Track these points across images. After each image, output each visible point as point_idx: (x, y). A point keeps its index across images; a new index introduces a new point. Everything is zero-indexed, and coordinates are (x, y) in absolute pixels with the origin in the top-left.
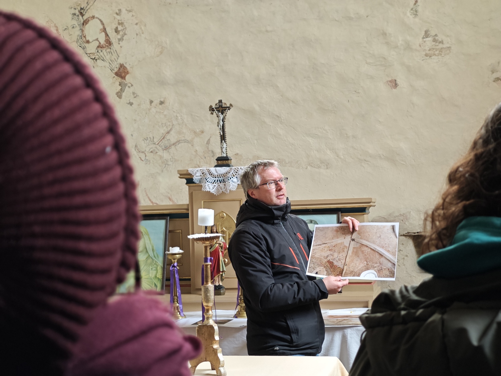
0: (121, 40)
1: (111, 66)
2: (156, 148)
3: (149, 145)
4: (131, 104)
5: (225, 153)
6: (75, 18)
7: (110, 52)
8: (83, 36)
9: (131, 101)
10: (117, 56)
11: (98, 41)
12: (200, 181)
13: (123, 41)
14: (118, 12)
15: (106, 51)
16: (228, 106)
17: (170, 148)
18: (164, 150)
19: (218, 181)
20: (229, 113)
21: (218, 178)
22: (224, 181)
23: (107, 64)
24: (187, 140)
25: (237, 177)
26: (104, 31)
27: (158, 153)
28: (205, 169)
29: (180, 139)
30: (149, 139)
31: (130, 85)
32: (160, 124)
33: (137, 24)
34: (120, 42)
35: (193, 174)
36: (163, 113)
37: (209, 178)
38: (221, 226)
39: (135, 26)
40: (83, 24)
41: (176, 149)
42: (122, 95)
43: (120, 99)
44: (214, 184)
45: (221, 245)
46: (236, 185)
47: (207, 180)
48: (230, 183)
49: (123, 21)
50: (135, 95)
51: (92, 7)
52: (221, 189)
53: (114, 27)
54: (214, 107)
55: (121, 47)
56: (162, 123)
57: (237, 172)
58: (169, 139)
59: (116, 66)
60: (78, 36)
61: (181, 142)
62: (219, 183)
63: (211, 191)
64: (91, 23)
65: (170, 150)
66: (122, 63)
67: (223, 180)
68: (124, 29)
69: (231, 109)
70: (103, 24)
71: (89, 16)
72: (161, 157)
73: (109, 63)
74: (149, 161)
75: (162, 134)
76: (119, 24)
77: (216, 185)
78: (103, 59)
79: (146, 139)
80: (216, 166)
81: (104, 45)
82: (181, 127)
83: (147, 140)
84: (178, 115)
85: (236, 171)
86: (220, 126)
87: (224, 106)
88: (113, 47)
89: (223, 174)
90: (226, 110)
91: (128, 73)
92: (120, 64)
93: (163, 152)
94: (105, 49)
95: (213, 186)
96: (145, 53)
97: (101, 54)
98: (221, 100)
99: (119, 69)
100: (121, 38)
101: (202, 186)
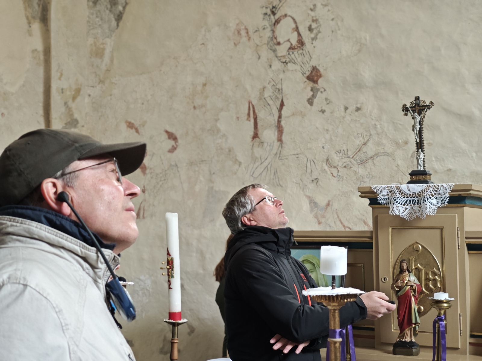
0: (315, 40)
1: (302, 69)
2: (351, 162)
3: (342, 159)
4: (323, 111)
5: (422, 166)
6: (267, 18)
7: (302, 54)
8: (274, 37)
9: (323, 108)
10: (310, 58)
11: (290, 42)
12: (388, 201)
13: (317, 40)
14: (312, 7)
15: (298, 52)
16: (428, 104)
17: (367, 163)
18: (360, 164)
19: (411, 202)
20: (428, 113)
21: (411, 198)
22: (419, 202)
23: (298, 67)
24: (387, 153)
25: (436, 198)
26: (296, 31)
27: (352, 169)
28: (394, 186)
29: (379, 152)
30: (342, 152)
31: (322, 90)
32: (355, 134)
33: (333, 20)
34: (314, 42)
35: (377, 193)
36: (359, 121)
37: (398, 198)
38: (415, 261)
39: (331, 22)
40: (275, 24)
41: (374, 164)
42: (313, 101)
43: (311, 107)
44: (406, 206)
45: (414, 288)
46: (436, 208)
47: (396, 201)
48: (426, 205)
49: (317, 18)
50: (328, 101)
51: (284, 5)
52: (415, 213)
53: (308, 25)
54: (408, 105)
55: (314, 47)
56: (358, 133)
57: (436, 191)
58: (366, 152)
59: (308, 68)
60: (269, 38)
61: (379, 155)
62: (412, 205)
63: (401, 215)
64: (282, 22)
65: (367, 165)
66: (314, 65)
67: (418, 200)
68: (318, 27)
69: (431, 108)
70: (295, 22)
71: (281, 15)
72: (356, 173)
73: (300, 67)
74: (342, 178)
75: (358, 145)
76: (313, 21)
77: (409, 207)
78: (294, 62)
79: (339, 151)
80: (409, 183)
81: (296, 46)
82: (380, 137)
83: (341, 152)
84: (377, 123)
85: (436, 189)
86: (416, 130)
87: (422, 104)
88: (306, 47)
89: (418, 194)
90: (425, 109)
91: (320, 76)
92: (313, 66)
93: (359, 167)
94: (297, 50)
95: (403, 209)
96: (340, 52)
97: (293, 56)
98: (418, 97)
99: (312, 72)
100: (315, 37)
101: (389, 208)
